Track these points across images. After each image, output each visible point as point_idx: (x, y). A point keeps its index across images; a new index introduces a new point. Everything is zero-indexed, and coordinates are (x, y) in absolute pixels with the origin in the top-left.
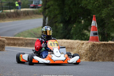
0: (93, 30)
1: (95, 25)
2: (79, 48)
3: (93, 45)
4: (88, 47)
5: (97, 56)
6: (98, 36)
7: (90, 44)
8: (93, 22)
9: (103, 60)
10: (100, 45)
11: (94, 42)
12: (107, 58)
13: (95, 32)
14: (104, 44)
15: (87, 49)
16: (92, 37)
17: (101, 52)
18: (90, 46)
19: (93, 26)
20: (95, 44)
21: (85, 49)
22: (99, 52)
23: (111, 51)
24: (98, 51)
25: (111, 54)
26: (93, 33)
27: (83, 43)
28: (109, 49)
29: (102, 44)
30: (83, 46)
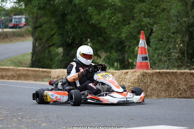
0: (141, 54)
1: (143, 46)
2: (121, 79)
3: (143, 75)
4: (137, 78)
5: (149, 90)
6: (148, 61)
7: (138, 74)
8: (141, 42)
9: (158, 96)
10: (153, 74)
11: (145, 71)
12: (163, 93)
13: (144, 55)
14: (159, 72)
15: (134, 80)
16: (141, 63)
17: (154, 85)
18: (138, 76)
19: (142, 47)
20: (145, 72)
21: (130, 81)
22: (152, 85)
23: (168, 83)
24: (151, 82)
25: (169, 87)
26: (142, 58)
27: (127, 72)
28: (166, 80)
29: (156, 73)
30: (128, 77)
